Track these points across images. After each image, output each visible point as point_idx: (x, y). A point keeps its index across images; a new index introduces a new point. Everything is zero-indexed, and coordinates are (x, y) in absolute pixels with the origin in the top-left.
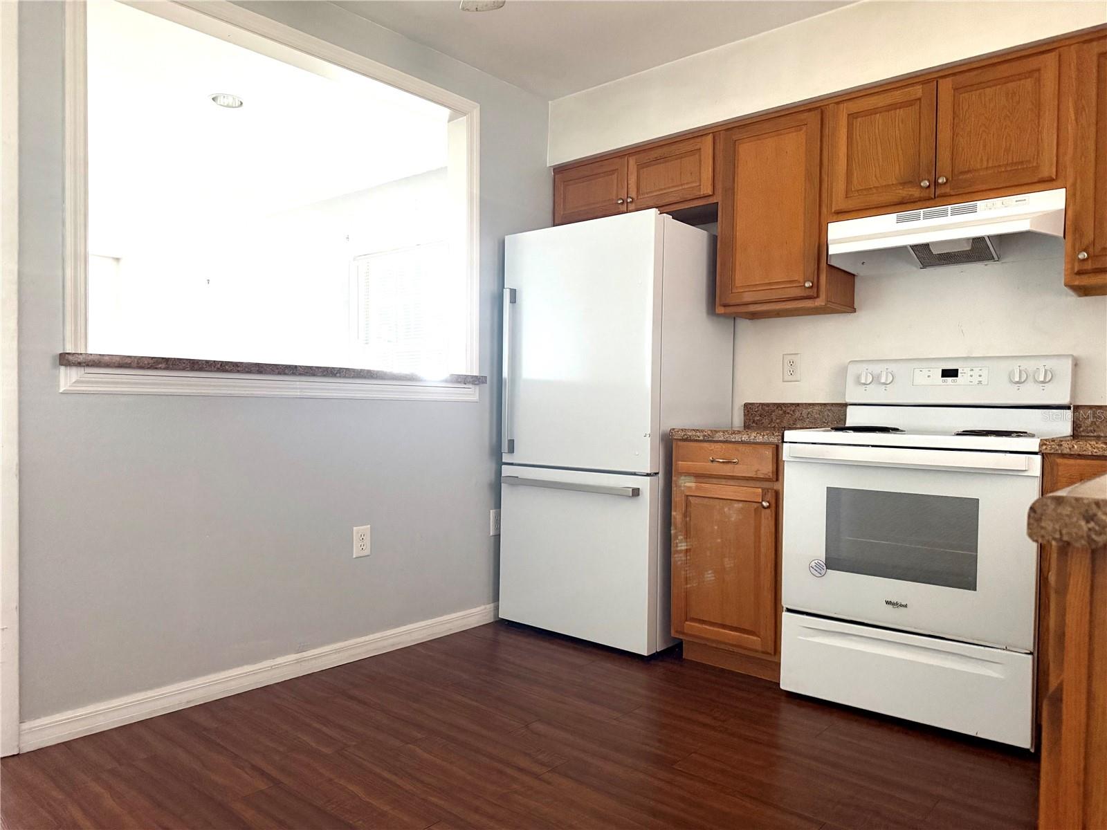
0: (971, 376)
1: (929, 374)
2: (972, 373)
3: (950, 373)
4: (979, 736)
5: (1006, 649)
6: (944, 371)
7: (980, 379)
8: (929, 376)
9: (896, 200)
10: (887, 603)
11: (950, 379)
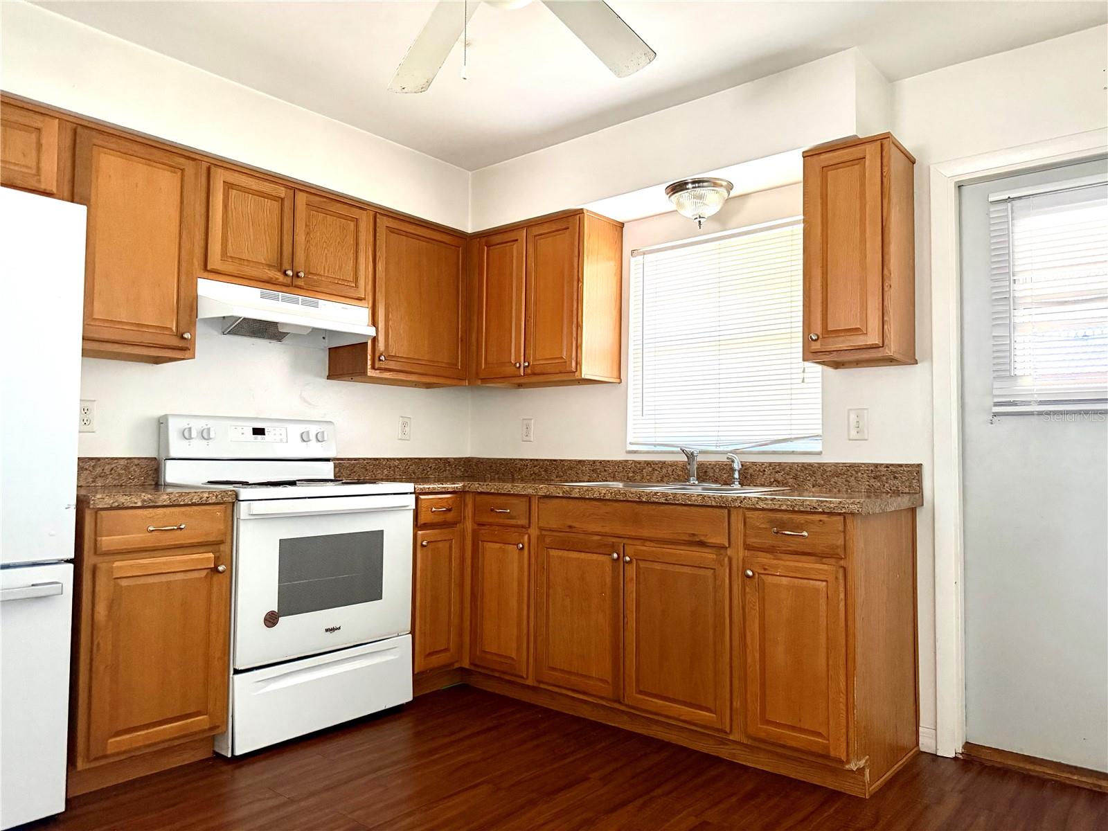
0: (275, 434)
1: (243, 431)
2: (274, 432)
3: (259, 432)
4: (387, 708)
5: (398, 636)
6: (254, 430)
7: (281, 437)
8: (243, 434)
9: (265, 278)
10: (327, 630)
11: (259, 437)
